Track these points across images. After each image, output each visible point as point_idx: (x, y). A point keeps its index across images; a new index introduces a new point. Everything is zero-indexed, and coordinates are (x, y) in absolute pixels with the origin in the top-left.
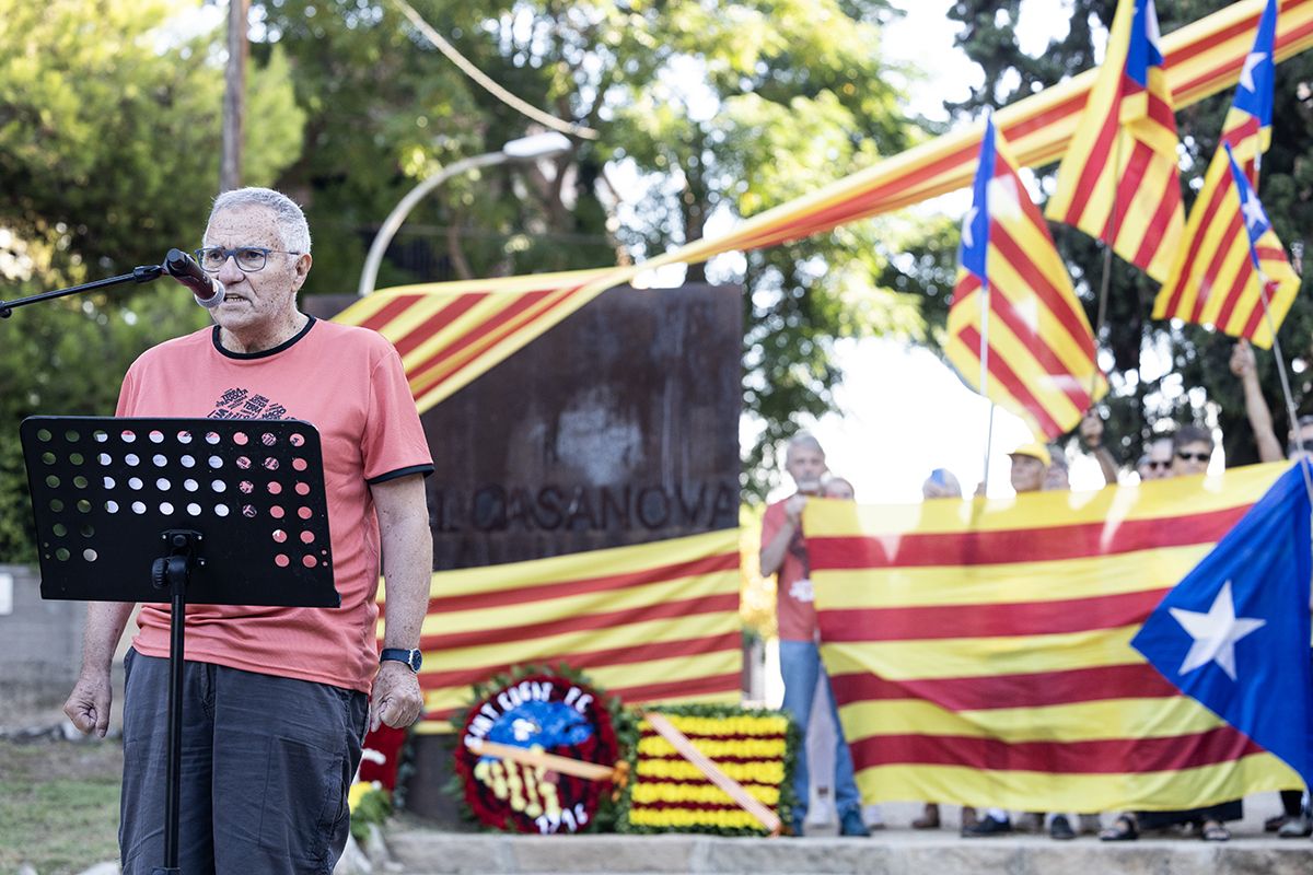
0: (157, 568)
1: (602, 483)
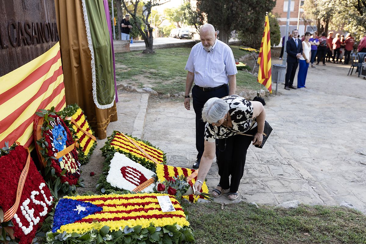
1: (36, 21)
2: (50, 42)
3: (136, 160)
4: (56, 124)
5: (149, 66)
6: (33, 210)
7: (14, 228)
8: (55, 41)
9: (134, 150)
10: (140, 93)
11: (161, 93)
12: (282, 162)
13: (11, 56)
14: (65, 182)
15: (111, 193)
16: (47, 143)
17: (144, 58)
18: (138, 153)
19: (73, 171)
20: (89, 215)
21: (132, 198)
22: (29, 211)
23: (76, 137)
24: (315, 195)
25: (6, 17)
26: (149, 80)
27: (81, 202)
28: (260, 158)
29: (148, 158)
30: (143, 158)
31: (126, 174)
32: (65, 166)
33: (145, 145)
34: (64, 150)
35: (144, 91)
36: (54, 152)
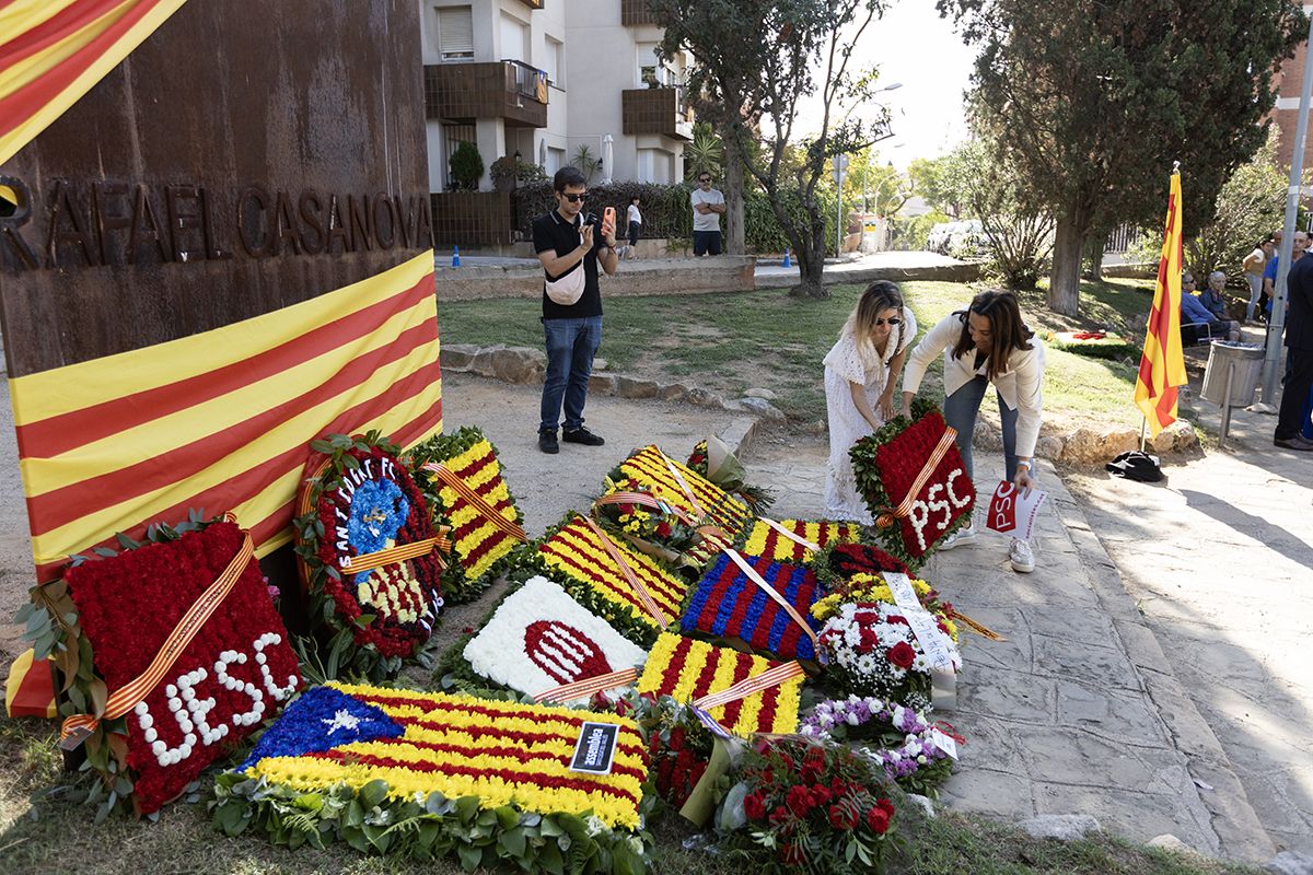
1: (349, 190)
2: (398, 251)
3: (597, 606)
4: (371, 477)
5: (791, 334)
6: (211, 703)
7: (130, 742)
8: (418, 247)
9: (608, 577)
10: (732, 412)
11: (798, 419)
12: (1119, 680)
13: (240, 282)
14: (366, 644)
15: (459, 690)
16: (322, 526)
17: (788, 309)
18: (615, 589)
19: (403, 616)
20: (356, 742)
21: (510, 715)
22: (194, 703)
23: (445, 522)
24: (1196, 810)
25: (234, 178)
26: (772, 376)
27: (356, 704)
28: (1042, 656)
29: (643, 610)
30: (625, 604)
31: (541, 642)
32: (375, 598)
33: (656, 568)
34: (382, 551)
35: (744, 409)
36: (343, 554)
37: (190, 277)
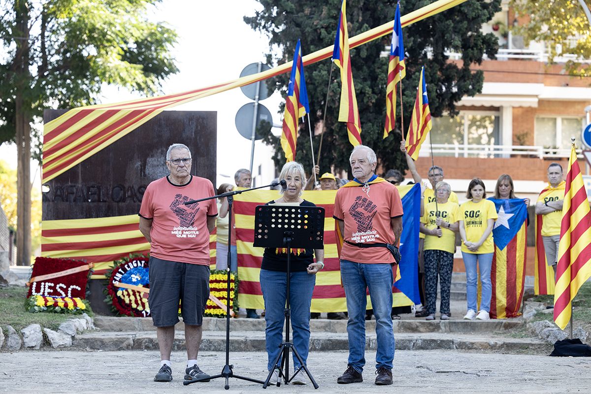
0: (285, 240)
6: (52, 291)
13: (110, 208)
22: (47, 288)
32: (123, 296)
37: (92, 205)
